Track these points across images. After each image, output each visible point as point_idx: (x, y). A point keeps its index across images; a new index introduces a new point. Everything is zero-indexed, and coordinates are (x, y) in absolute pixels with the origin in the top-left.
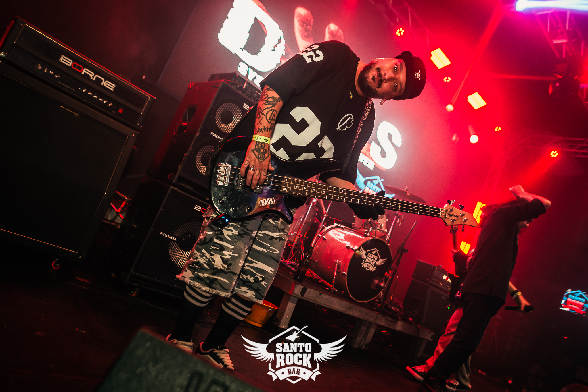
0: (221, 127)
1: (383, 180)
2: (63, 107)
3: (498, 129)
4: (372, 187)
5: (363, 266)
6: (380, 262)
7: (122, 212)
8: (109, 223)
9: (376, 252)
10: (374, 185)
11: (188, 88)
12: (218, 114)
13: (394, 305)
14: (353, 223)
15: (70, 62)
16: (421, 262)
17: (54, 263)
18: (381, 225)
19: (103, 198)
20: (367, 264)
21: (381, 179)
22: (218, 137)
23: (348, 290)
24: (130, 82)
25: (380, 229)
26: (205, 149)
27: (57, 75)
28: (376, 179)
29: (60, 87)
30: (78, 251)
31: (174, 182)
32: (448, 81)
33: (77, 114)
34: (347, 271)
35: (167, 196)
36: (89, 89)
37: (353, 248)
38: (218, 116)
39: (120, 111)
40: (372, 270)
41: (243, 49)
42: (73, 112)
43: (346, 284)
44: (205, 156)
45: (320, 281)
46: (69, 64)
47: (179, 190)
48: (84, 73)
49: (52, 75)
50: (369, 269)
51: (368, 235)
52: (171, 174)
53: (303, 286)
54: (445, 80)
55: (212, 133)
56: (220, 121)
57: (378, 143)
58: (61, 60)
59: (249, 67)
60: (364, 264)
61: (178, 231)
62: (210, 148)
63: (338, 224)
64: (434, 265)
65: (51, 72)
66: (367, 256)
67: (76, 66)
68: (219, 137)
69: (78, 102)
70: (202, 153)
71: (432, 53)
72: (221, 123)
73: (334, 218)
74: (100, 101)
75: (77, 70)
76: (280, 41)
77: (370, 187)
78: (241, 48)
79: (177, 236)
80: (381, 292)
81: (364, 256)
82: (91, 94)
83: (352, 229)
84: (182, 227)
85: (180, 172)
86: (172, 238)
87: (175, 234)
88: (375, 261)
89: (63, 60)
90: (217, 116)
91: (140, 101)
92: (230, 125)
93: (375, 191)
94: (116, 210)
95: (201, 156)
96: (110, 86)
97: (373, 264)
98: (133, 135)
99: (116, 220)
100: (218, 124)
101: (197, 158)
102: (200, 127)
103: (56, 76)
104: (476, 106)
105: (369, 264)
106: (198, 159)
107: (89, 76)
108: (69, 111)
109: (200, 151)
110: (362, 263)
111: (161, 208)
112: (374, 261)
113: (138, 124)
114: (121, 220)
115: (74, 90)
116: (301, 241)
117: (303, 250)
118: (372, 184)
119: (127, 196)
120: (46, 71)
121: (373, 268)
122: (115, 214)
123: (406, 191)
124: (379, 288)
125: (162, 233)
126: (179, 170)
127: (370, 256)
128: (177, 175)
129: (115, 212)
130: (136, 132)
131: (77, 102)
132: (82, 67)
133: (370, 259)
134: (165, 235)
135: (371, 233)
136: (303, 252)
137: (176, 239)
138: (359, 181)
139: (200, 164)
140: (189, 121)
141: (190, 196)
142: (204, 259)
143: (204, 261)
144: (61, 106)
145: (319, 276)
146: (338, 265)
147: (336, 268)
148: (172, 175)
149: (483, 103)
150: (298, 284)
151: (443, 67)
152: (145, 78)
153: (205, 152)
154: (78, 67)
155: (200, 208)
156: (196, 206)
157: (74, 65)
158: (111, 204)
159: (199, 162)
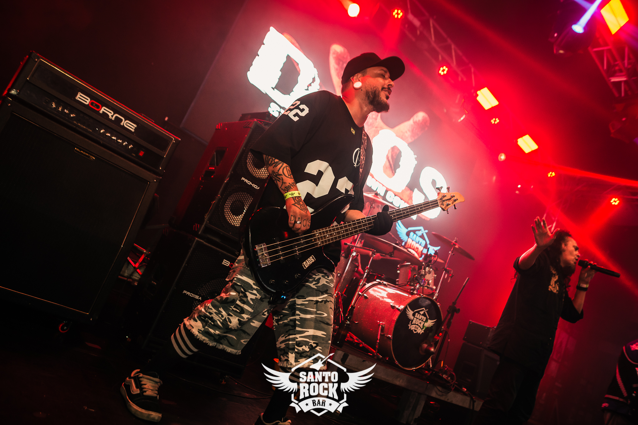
0: (253, 172)
1: (427, 231)
2: (78, 150)
3: (551, 174)
4: (415, 239)
5: (410, 328)
6: (430, 323)
7: (139, 267)
8: (126, 279)
9: (424, 312)
10: (417, 237)
11: (216, 129)
12: (250, 158)
13: (445, 373)
14: (397, 280)
15: (88, 100)
16: (473, 323)
17: (61, 325)
18: (429, 281)
19: (119, 252)
20: (414, 326)
21: (425, 230)
22: (249, 183)
23: (393, 356)
24: (153, 122)
25: (428, 286)
26: (235, 196)
27: (72, 114)
28: (419, 230)
29: (75, 127)
30: (89, 312)
31: (199, 233)
32: (496, 123)
33: (93, 157)
34: (392, 333)
35: (192, 249)
36: (108, 129)
37: (399, 308)
38: (250, 159)
39: (141, 154)
40: (420, 333)
41: (275, 88)
42: (89, 155)
43: (391, 348)
44: (235, 204)
45: (361, 345)
46: (86, 102)
47: (205, 243)
48: (102, 112)
49: (68, 113)
50: (416, 332)
51: (415, 292)
52: (196, 224)
53: (344, 352)
54: (493, 121)
55: (243, 179)
56: (252, 164)
57: (421, 190)
58: (78, 98)
59: (281, 107)
60: (411, 325)
61: (203, 289)
62: (240, 196)
63: (381, 280)
64: (488, 326)
65: (66, 111)
66: (414, 317)
67: (94, 105)
68: (251, 183)
69: (95, 144)
70: (231, 201)
71: (478, 92)
72: (253, 168)
73: (375, 274)
74: (120, 142)
75: (95, 108)
76: (314, 80)
77: (413, 239)
78: (272, 88)
79: (202, 295)
80: (430, 359)
81: (411, 317)
82: (109, 135)
83: (396, 286)
84: (207, 284)
85: (207, 222)
86: (197, 297)
87: (200, 292)
88: (424, 323)
89: (79, 98)
90: (248, 159)
91: (163, 142)
92: (263, 169)
93: (418, 243)
94: (134, 265)
95: (230, 204)
96: (131, 126)
97: (421, 326)
98: (155, 180)
99: (133, 276)
100: (249, 169)
101: (226, 206)
102: (230, 171)
103: (72, 116)
104: (527, 150)
105: (416, 326)
106: (227, 208)
107: (108, 116)
108: (85, 153)
109: (229, 198)
110: (409, 325)
111: (185, 263)
112: (422, 322)
113: (160, 168)
114: (139, 277)
115: (91, 131)
116: (339, 300)
117: (342, 310)
118: (415, 235)
119: (146, 249)
120: (60, 110)
121: (420, 330)
122: (132, 269)
123: (455, 243)
124: (428, 353)
125: (185, 292)
126: (205, 220)
127: (418, 317)
128: (203, 226)
129: (133, 268)
130: (157, 177)
131: (93, 143)
132: (100, 105)
133: (418, 320)
134: (189, 293)
135: (418, 290)
136: (342, 312)
137: (200, 298)
138: (401, 232)
139: (229, 213)
140: (217, 165)
141: (218, 249)
142: (219, 316)
143: (218, 319)
144: (76, 149)
145: (360, 340)
146: (382, 326)
147: (380, 330)
148: (197, 226)
149: (535, 147)
150: (338, 350)
151: (491, 107)
152: (168, 120)
153: (235, 199)
154: (96, 105)
155: (229, 263)
156: (225, 260)
157: (91, 103)
158: (128, 258)
159: (228, 211)
